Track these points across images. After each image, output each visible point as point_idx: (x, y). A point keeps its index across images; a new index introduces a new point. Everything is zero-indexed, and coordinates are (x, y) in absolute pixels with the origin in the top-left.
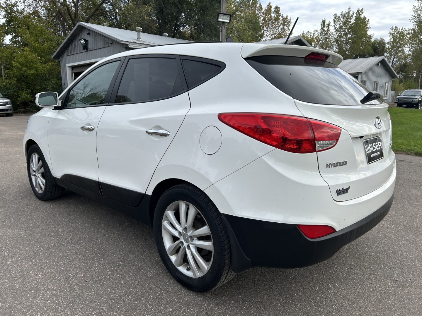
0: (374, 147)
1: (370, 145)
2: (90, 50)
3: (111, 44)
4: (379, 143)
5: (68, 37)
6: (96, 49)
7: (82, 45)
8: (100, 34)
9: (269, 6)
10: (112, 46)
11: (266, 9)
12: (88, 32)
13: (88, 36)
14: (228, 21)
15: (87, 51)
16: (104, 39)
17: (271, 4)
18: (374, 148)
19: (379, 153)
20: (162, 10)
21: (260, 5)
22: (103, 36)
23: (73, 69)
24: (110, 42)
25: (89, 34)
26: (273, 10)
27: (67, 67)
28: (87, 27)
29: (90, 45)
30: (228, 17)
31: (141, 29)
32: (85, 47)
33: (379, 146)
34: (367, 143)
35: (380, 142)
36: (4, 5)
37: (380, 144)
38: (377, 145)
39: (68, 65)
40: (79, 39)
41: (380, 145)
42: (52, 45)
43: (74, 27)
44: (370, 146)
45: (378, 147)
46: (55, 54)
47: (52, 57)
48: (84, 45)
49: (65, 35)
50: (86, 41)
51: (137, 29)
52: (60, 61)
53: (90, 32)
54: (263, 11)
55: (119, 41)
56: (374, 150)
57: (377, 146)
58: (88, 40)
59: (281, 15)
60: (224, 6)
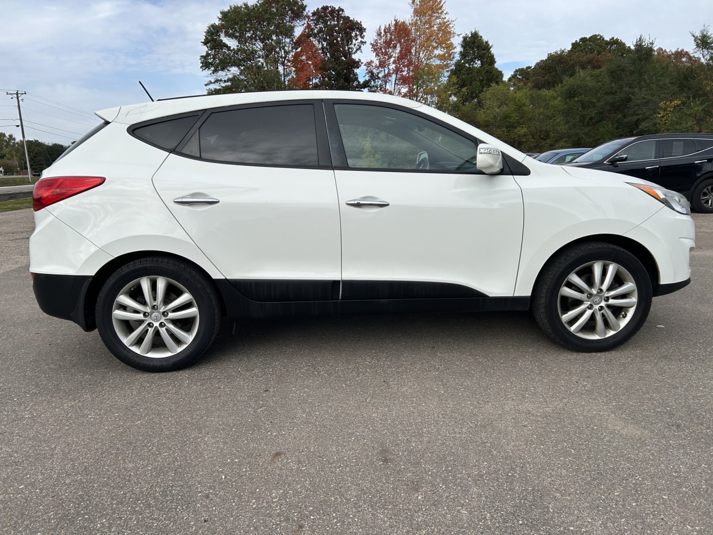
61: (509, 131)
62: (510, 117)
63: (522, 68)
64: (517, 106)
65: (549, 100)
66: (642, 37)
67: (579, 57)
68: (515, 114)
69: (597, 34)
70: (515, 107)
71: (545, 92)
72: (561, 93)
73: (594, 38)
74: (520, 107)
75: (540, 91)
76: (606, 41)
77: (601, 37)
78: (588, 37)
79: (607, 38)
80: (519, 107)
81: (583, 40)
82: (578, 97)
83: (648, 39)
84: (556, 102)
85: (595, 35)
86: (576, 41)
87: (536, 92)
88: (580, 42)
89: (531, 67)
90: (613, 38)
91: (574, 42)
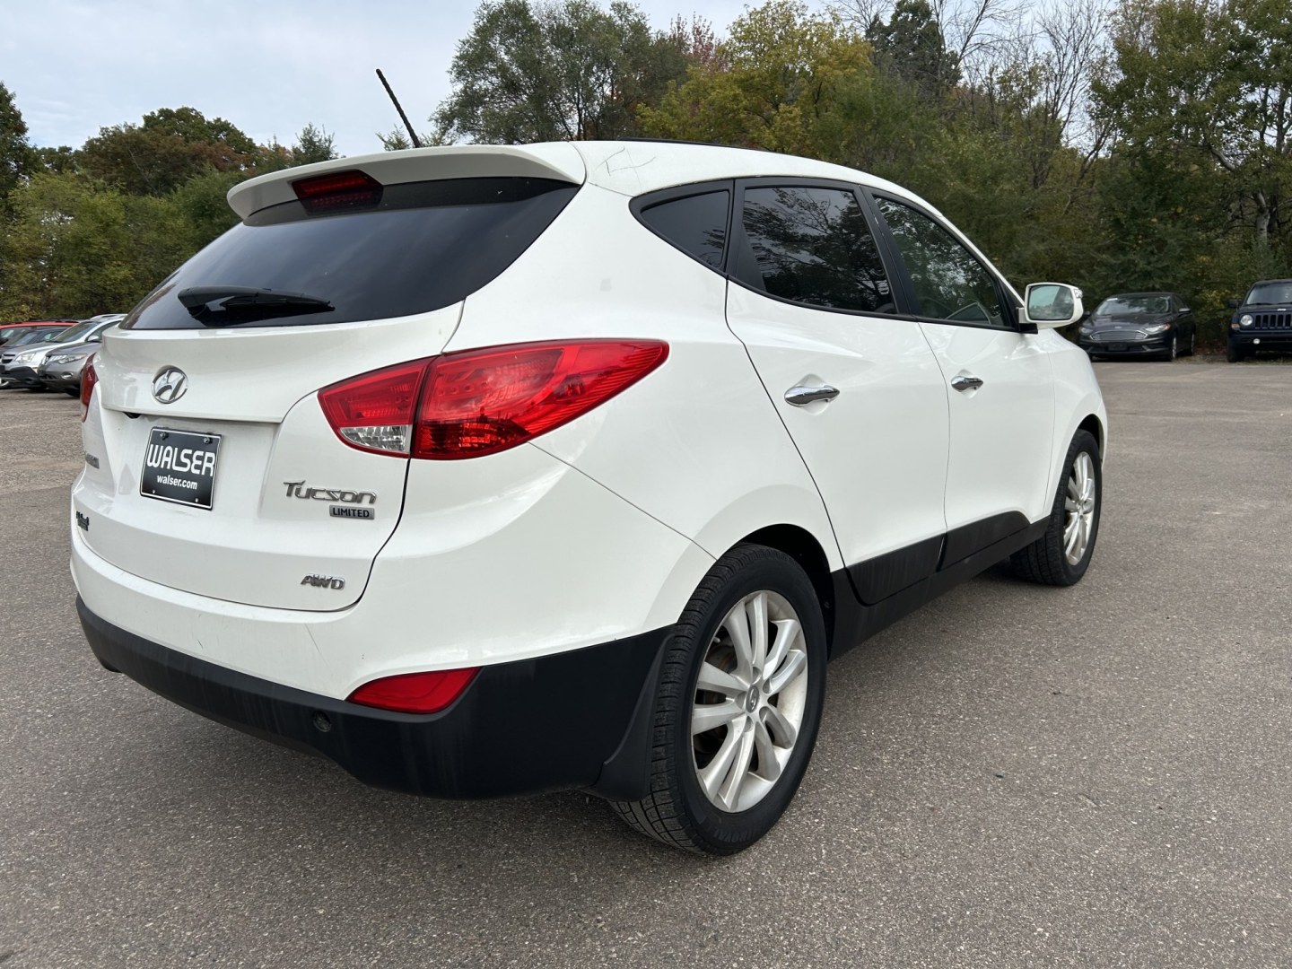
0: (184, 460)
1: (169, 448)
4: (208, 454)
18: (179, 463)
19: (193, 485)
33: (206, 465)
34: (161, 439)
35: (212, 455)
37: (210, 460)
38: (199, 458)
41: (211, 465)
44: (169, 452)
45: (197, 467)
56: (176, 468)
57: (199, 463)
61: (90, 272)
62: (89, 245)
63: (50, 149)
64: (101, 223)
65: (165, 219)
66: (313, 128)
67: (175, 144)
68: (100, 239)
69: (191, 107)
70: (97, 225)
71: (151, 202)
72: (185, 207)
73: (184, 114)
74: (108, 225)
75: (142, 200)
76: (209, 123)
77: (197, 113)
78: (174, 111)
79: (209, 117)
80: (106, 226)
81: (166, 113)
82: (218, 218)
83: (322, 133)
84: (180, 222)
85: (186, 109)
86: (153, 113)
87: (134, 200)
88: (160, 116)
89: (70, 149)
90: (219, 119)
91: (148, 114)
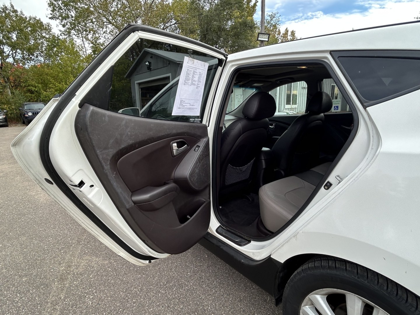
2: (153, 69)
3: (169, 64)
5: (136, 61)
6: (157, 69)
7: (146, 67)
8: (161, 57)
9: (287, 31)
10: (169, 66)
11: (284, 33)
12: (151, 56)
13: (151, 59)
14: (267, 40)
15: (151, 71)
16: (163, 61)
17: (288, 29)
20: (205, 36)
21: (279, 30)
22: (162, 58)
23: (140, 85)
24: (168, 63)
25: (151, 57)
26: (289, 33)
27: (136, 84)
28: (150, 52)
29: (152, 66)
30: (267, 36)
31: (191, 51)
32: (149, 68)
36: (91, 39)
39: (136, 82)
40: (145, 61)
42: (124, 68)
43: (140, 53)
46: (126, 74)
47: (125, 76)
48: (148, 66)
49: (134, 59)
50: (150, 63)
51: (189, 51)
52: (130, 80)
53: (152, 56)
54: (281, 34)
55: (175, 61)
58: (151, 62)
59: (296, 37)
60: (263, 27)
